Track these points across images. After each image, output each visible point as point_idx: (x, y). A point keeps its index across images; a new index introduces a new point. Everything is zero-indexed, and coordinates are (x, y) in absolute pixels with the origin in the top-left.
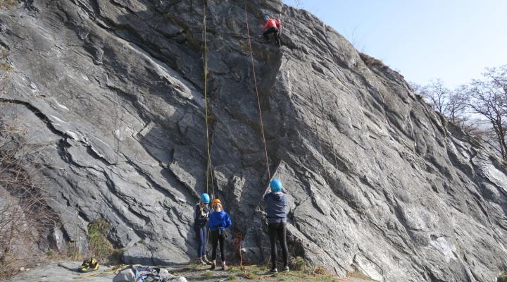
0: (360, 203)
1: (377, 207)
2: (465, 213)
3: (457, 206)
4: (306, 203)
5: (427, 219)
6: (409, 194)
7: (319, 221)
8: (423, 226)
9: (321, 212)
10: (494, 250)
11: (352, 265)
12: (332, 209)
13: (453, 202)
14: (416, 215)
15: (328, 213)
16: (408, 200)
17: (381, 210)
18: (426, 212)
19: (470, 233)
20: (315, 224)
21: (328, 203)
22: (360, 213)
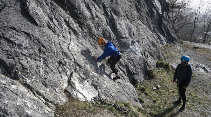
0: (82, 14)
1: (97, 19)
2: (145, 24)
3: (142, 20)
4: (11, 10)
5: (130, 30)
6: (120, 9)
7: (27, 34)
8: (127, 35)
9: (34, 22)
10: (157, 47)
11: (66, 91)
12: (51, 19)
13: (140, 17)
14: (124, 26)
15: (45, 23)
16: (119, 14)
17: (100, 22)
18: (130, 24)
19: (147, 38)
20: (21, 39)
21: (45, 12)
22: (81, 24)
